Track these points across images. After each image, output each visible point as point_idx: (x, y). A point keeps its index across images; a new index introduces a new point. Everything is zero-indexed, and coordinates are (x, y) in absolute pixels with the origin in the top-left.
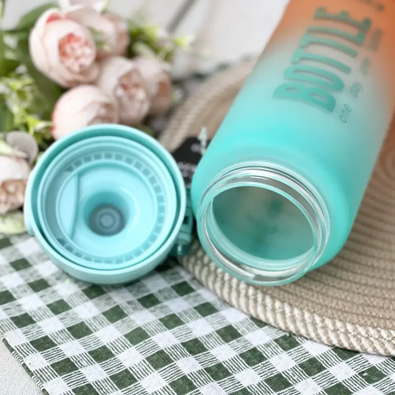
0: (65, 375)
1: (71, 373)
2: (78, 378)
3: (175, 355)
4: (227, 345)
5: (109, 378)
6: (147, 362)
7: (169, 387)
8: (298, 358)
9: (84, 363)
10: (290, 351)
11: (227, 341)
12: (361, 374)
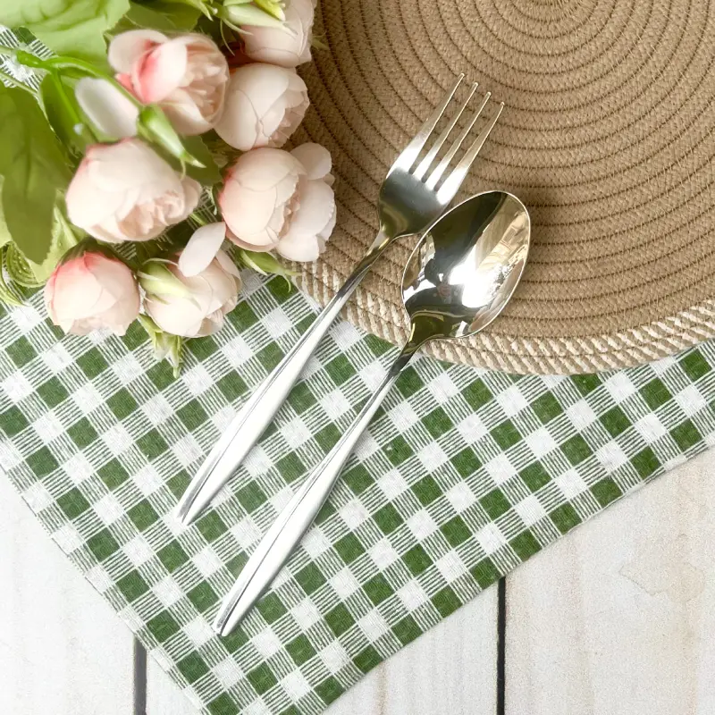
0: (45, 478)
1: (51, 474)
2: (61, 481)
3: (170, 436)
4: (230, 405)
5: (97, 474)
6: (138, 448)
7: (167, 487)
8: (313, 425)
9: (65, 453)
10: (304, 413)
11: (230, 400)
12: (384, 449)
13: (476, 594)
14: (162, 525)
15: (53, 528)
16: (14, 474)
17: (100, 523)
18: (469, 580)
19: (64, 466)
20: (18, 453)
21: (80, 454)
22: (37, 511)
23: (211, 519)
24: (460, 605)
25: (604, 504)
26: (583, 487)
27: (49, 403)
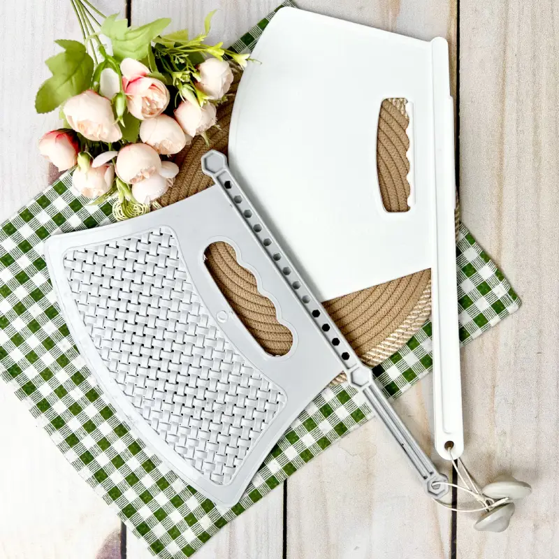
0: (74, 447)
1: (77, 445)
2: (81, 448)
5: (97, 444)
6: (114, 432)
7: (128, 449)
13: (268, 492)
15: (79, 469)
16: (60, 446)
18: (265, 486)
19: (82, 441)
20: (62, 437)
21: (89, 436)
22: (71, 462)
23: (149, 462)
24: (262, 497)
25: (323, 449)
26: (313, 441)
27: (74, 414)
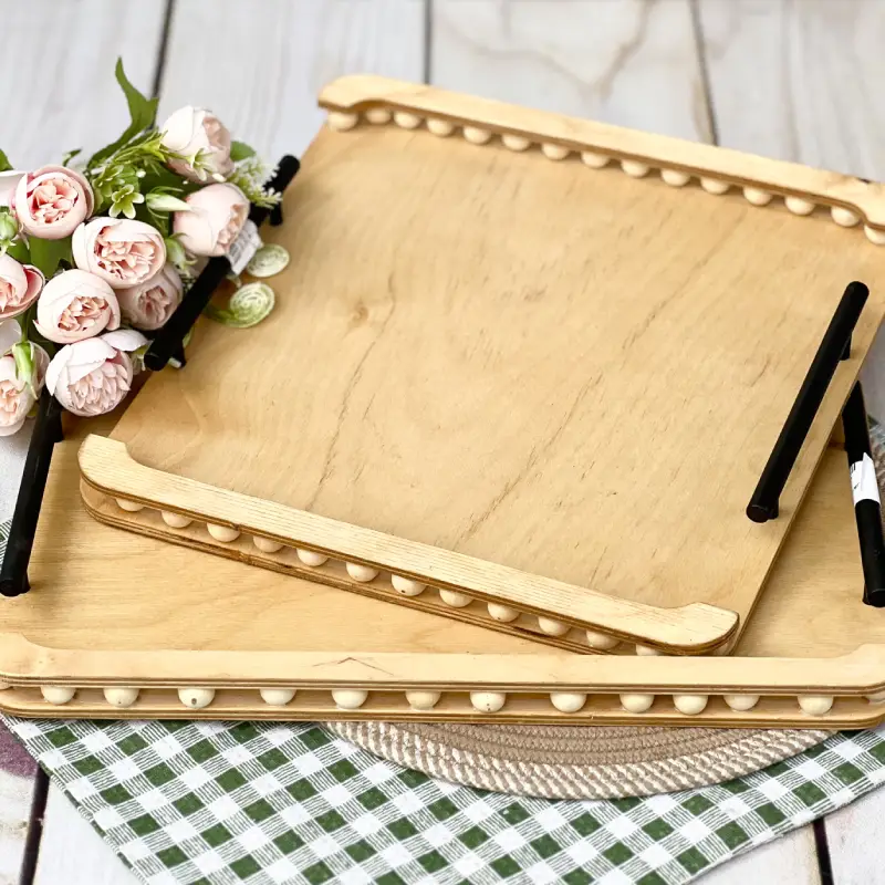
3: (278, 804)
4: (341, 784)
8: (427, 798)
9: (167, 819)
11: (341, 780)
12: (501, 812)
14: (264, 875)
17: (198, 872)
23: (319, 867)
27: (154, 784)
